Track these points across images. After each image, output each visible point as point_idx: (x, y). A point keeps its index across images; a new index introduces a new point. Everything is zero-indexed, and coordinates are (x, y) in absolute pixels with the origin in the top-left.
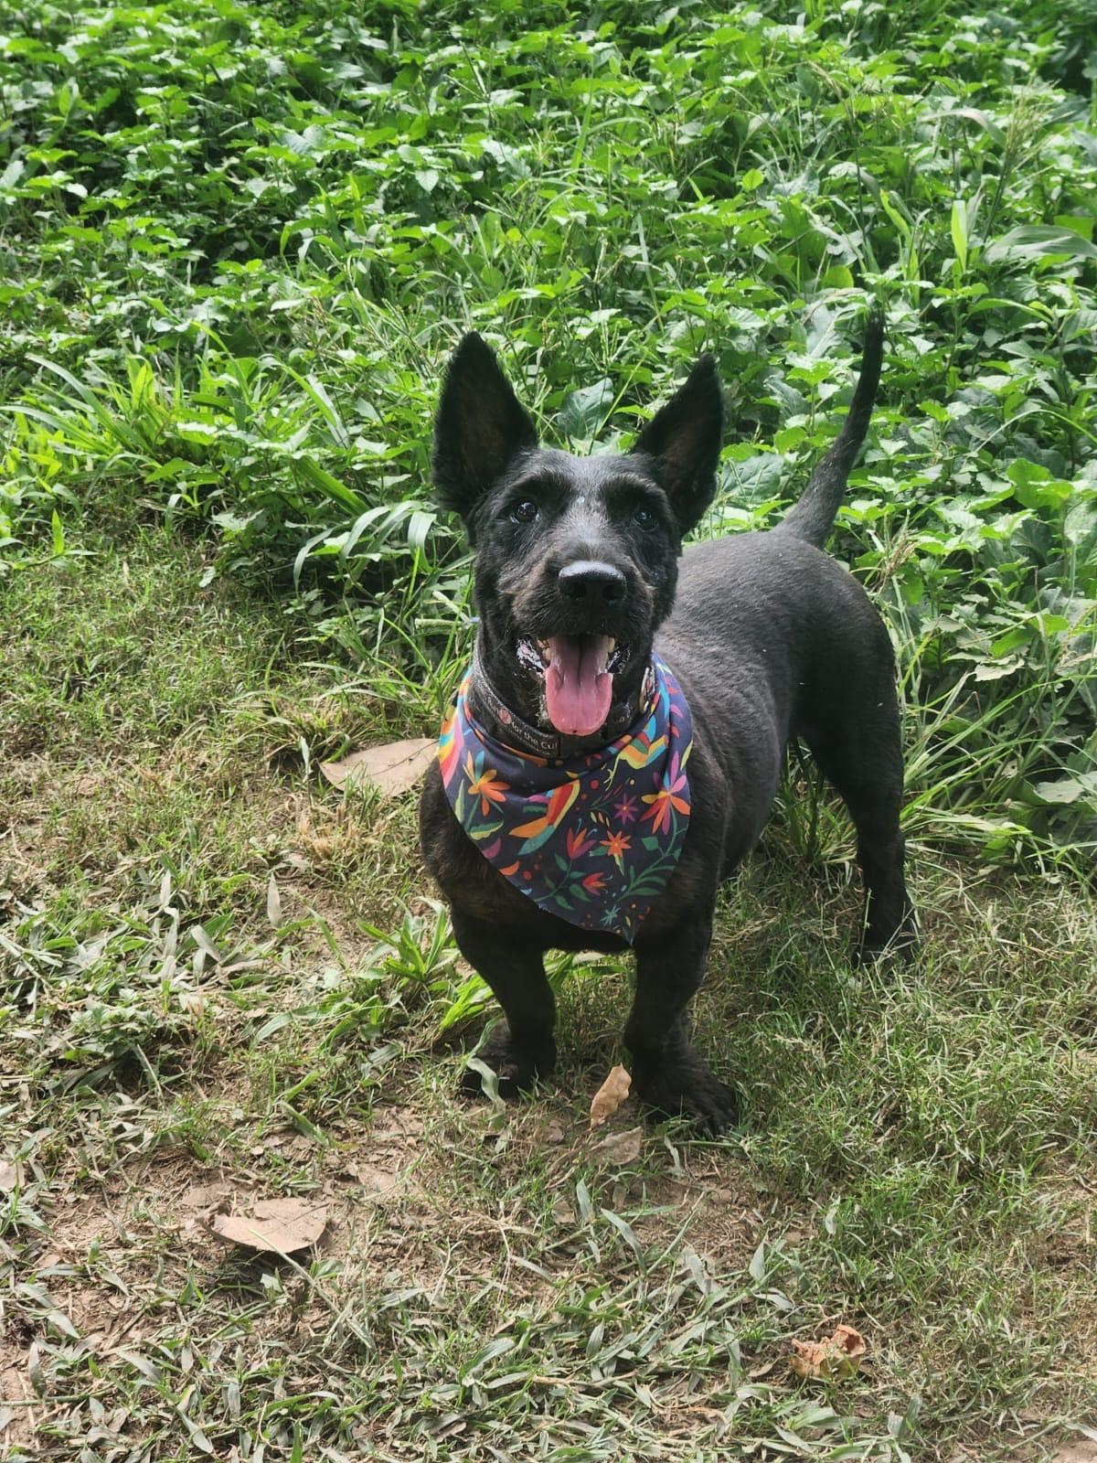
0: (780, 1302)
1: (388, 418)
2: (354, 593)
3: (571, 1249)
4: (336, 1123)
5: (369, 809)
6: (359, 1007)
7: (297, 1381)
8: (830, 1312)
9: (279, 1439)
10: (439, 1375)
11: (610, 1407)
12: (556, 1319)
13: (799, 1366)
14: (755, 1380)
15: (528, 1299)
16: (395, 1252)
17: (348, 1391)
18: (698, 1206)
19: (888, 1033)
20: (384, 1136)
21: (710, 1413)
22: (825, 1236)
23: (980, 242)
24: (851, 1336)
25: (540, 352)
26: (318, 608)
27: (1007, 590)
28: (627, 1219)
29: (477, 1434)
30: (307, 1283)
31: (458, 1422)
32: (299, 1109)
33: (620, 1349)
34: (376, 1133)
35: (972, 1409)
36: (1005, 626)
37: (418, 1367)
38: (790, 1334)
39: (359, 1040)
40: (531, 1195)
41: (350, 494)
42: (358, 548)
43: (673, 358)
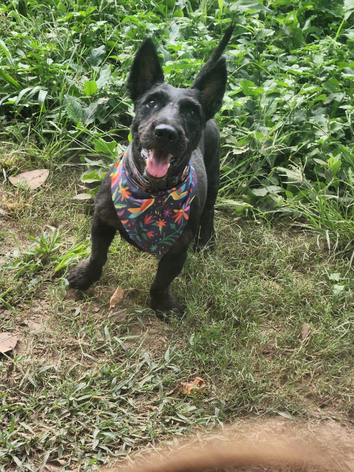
0: (176, 368)
1: (29, 56)
2: (18, 117)
3: (103, 350)
4: (19, 305)
5: (26, 194)
6: (27, 265)
7: (10, 398)
8: (192, 372)
9: (5, 420)
10: (60, 396)
11: (120, 406)
12: (100, 375)
13: (183, 391)
14: (168, 396)
15: (89, 368)
16: (42, 351)
17: (29, 402)
18: (146, 335)
19: (208, 276)
20: (36, 310)
21: (154, 408)
22: (189, 346)
23: (228, 4)
24: (201, 381)
25: (80, 35)
26: (5, 122)
27: (241, 123)
28: (123, 340)
29: (74, 416)
30: (13, 364)
31: (67, 413)
32: (6, 301)
33: (122, 385)
34: (33, 309)
35: (241, 406)
36: (242, 136)
37: (53, 393)
38: (179, 380)
39: (27, 276)
40: (89, 331)
41: (16, 82)
42: (21, 102)
43: (125, 39)
